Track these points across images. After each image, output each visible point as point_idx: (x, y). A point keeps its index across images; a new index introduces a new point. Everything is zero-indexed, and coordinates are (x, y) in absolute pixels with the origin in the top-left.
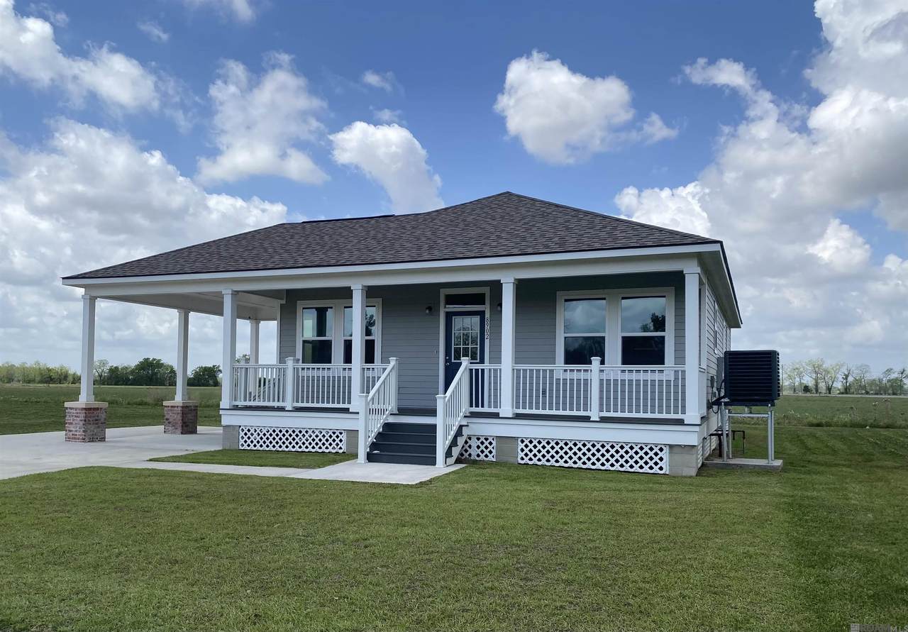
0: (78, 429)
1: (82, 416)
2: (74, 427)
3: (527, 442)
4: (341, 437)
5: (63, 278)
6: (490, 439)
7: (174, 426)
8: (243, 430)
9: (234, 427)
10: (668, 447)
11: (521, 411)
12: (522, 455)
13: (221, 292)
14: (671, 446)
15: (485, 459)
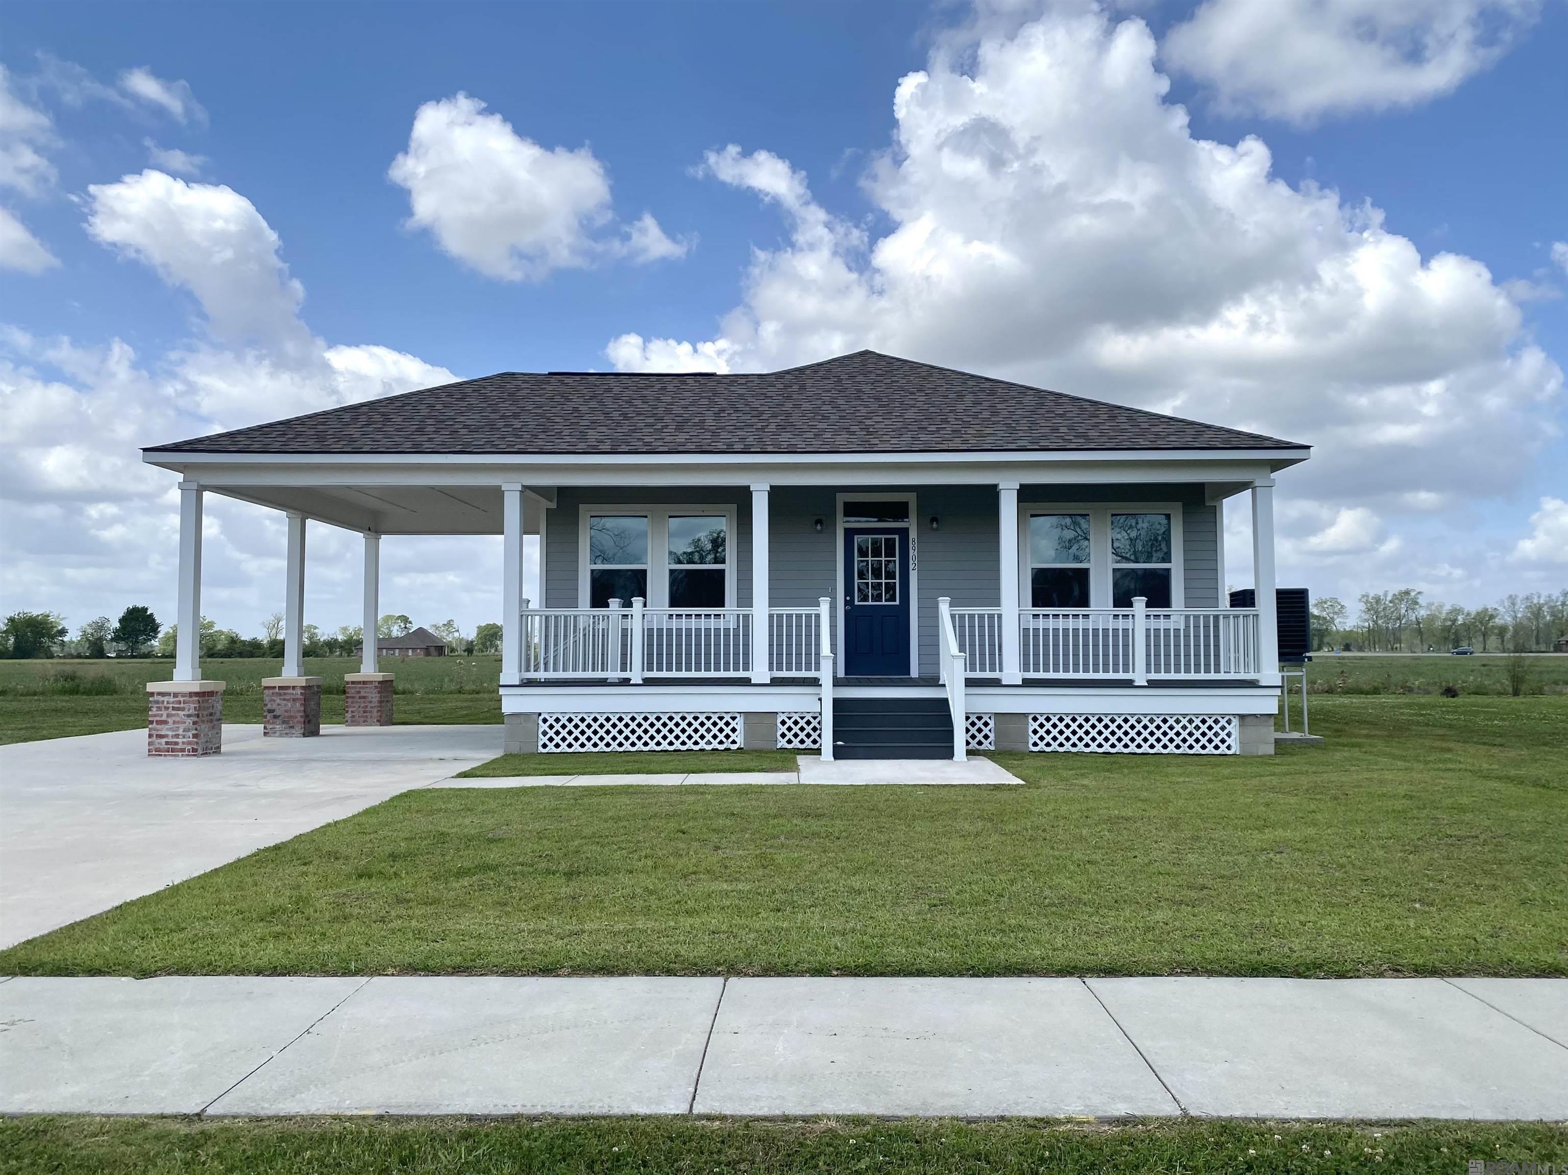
0: (180, 732)
1: (191, 708)
2: (170, 729)
3: (1041, 720)
4: (733, 724)
5: (145, 450)
6: (986, 718)
7: (284, 722)
8: (545, 721)
9: (527, 715)
10: (1237, 717)
11: (1032, 675)
12: (1035, 738)
13: (500, 486)
14: (1242, 717)
15: (978, 747)
